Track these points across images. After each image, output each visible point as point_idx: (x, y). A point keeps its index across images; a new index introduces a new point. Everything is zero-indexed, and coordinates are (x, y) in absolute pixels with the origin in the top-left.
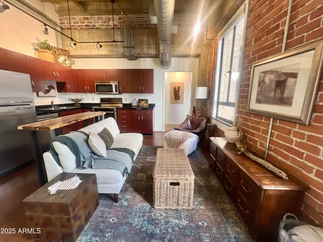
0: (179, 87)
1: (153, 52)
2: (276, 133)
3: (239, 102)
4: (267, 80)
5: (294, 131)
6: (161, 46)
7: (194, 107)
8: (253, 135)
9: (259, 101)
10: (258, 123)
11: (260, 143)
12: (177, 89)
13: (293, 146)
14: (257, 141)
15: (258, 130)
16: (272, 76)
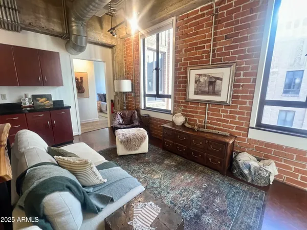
0: (81, 78)
1: (57, 29)
2: (210, 112)
3: (175, 94)
4: (202, 79)
5: (222, 110)
6: (73, 24)
7: (112, 101)
8: (193, 116)
9: (196, 93)
10: (196, 108)
11: (199, 120)
12: (79, 81)
13: (222, 118)
14: (197, 120)
15: (197, 112)
16: (206, 78)
